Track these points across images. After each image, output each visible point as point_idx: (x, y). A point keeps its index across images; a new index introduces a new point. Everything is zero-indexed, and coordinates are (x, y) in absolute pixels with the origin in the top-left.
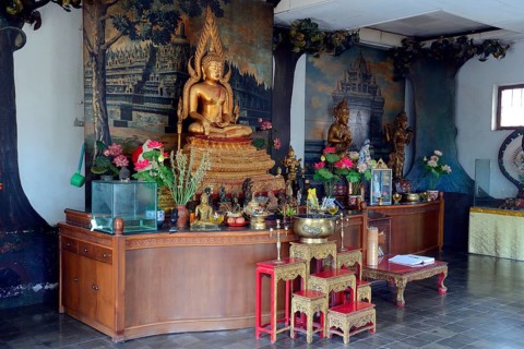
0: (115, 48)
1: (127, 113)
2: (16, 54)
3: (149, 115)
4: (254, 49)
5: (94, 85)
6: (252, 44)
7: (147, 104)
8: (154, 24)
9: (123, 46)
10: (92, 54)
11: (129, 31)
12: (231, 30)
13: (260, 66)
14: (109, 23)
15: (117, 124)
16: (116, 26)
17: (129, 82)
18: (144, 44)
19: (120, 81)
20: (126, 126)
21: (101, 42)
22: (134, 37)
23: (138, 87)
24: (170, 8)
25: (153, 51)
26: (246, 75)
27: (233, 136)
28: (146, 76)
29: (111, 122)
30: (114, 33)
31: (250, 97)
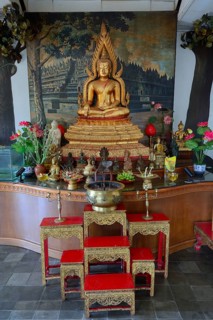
0: (46, 65)
1: (56, 104)
2: (12, 78)
3: (71, 105)
4: (156, 50)
6: (154, 46)
7: (69, 98)
8: (73, 45)
9: (52, 63)
10: (33, 71)
11: (55, 52)
12: (135, 39)
13: (162, 63)
14: (42, 50)
15: (50, 111)
16: (47, 51)
17: (57, 86)
18: (66, 60)
19: (51, 85)
20: (55, 112)
21: (38, 62)
22: (59, 56)
23: (63, 88)
24: (84, 32)
25: (73, 64)
26: (149, 71)
27: (110, 115)
28: (68, 81)
29: (46, 111)
30: (46, 56)
31: (152, 86)
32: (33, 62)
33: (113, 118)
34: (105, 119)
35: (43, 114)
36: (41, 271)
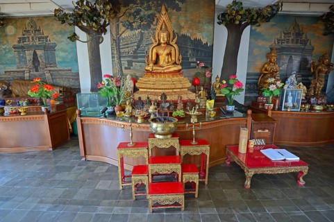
0: (123, 36)
1: (130, 63)
2: (100, 45)
3: (140, 64)
4: (201, 25)
5: (115, 52)
6: (199, 22)
7: (139, 59)
8: (142, 21)
9: (128, 34)
10: (114, 40)
11: (130, 26)
12: (186, 16)
13: (204, 34)
14: (121, 25)
15: (126, 68)
16: (124, 25)
17: (131, 50)
18: (137, 32)
19: (126, 50)
20: (130, 69)
21: (118, 34)
22: (132, 29)
23: (135, 52)
24: (150, 12)
25: (142, 34)
26: (195, 40)
27: (168, 71)
28: (138, 46)
29: (123, 68)
30: (123, 29)
31: (198, 51)
32: (114, 34)
33: (170, 72)
34: (164, 73)
35: (122, 70)
36: (118, 179)
